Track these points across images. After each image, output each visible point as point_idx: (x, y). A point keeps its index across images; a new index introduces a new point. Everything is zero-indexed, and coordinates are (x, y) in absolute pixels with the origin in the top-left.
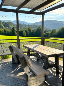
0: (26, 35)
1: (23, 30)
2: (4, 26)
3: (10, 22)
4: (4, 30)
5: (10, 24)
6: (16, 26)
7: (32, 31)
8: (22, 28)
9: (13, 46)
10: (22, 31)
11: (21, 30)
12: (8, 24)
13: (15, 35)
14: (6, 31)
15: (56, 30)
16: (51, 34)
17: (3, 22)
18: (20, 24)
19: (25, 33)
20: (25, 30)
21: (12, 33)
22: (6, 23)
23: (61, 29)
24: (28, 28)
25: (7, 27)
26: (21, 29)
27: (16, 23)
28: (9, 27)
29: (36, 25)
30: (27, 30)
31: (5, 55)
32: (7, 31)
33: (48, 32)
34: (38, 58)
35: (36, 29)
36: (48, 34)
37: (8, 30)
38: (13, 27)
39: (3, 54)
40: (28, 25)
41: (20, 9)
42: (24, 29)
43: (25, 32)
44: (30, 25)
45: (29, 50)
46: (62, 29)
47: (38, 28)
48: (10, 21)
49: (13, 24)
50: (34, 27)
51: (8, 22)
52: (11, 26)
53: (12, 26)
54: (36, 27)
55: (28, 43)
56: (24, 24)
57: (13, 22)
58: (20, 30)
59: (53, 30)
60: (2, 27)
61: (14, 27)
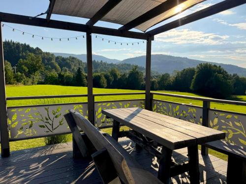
0: (106, 85)
1: (99, 74)
2: (59, 65)
3: (73, 58)
4: (60, 75)
5: (74, 62)
6: (85, 66)
7: (119, 77)
8: (99, 69)
9: (77, 113)
10: (99, 76)
11: (97, 74)
12: (68, 61)
13: (83, 86)
14: (63, 76)
15: (169, 75)
16: (159, 83)
17: (57, 58)
18: (94, 61)
19: (104, 81)
20: (105, 73)
21: (77, 81)
22: (64, 60)
23: (180, 74)
24: (110, 70)
25: (66, 68)
26: (96, 72)
27: (85, 60)
28: (69, 67)
29: (128, 65)
30: (109, 74)
31: (57, 135)
32: (65, 76)
33: (153, 79)
34: (141, 144)
35: (128, 71)
36: (153, 83)
37: (68, 73)
38: (79, 68)
39: (50, 133)
40: (111, 65)
41: (94, 23)
42: (102, 72)
43: (104, 78)
44: (115, 64)
45: (117, 123)
46: (182, 73)
47: (132, 70)
48: (72, 56)
49: (80, 62)
50: (123, 69)
51: (68, 57)
52: (75, 66)
53: (78, 65)
54: (127, 69)
55: (113, 103)
56: (102, 61)
57: (78, 58)
58: (94, 74)
59: (163, 76)
60: (55, 68)
61: (81, 67)
